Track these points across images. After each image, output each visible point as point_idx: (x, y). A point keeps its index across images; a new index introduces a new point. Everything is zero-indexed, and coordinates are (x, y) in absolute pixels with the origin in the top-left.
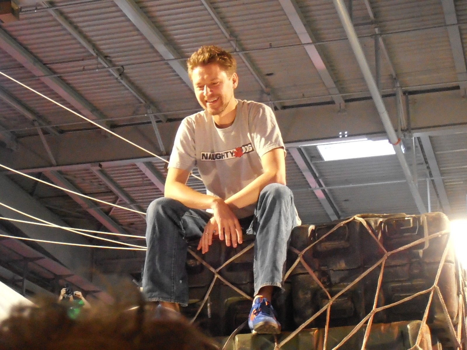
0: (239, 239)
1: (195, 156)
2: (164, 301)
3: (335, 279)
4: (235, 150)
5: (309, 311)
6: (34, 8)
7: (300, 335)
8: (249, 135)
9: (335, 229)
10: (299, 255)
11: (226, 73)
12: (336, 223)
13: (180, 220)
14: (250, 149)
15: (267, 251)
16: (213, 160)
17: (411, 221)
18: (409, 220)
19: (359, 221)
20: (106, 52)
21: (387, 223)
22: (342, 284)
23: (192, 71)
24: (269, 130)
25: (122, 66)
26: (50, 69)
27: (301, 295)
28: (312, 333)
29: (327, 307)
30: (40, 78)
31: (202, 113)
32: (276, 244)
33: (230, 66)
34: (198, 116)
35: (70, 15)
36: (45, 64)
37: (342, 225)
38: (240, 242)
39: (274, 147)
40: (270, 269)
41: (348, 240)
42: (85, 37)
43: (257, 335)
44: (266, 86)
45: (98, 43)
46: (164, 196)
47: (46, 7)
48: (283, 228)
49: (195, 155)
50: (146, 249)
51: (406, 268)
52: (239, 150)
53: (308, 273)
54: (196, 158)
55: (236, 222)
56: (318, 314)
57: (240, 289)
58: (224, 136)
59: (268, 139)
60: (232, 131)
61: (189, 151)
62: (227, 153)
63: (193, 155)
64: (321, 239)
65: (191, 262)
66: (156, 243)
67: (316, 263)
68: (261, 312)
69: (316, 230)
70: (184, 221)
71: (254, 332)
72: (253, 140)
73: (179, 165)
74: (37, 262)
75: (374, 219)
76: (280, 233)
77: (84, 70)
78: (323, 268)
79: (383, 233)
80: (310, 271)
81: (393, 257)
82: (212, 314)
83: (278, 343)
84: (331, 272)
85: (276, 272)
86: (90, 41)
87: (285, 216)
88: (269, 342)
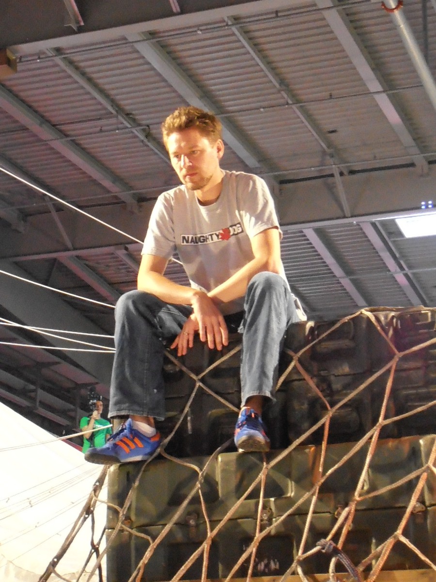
0: (224, 340)
1: (174, 240)
2: (135, 415)
3: (337, 386)
4: (221, 232)
5: (306, 425)
6: (37, 57)
7: (293, 453)
8: (237, 212)
9: (338, 325)
10: (294, 358)
11: (208, 139)
12: (339, 319)
13: (155, 317)
14: (239, 230)
15: (254, 353)
16: (196, 244)
17: (430, 314)
18: (426, 314)
19: (366, 315)
20: (127, 108)
21: (399, 317)
22: (345, 392)
23: (168, 138)
24: (260, 207)
25: (148, 126)
26: (61, 131)
27: (296, 405)
28: (307, 450)
29: (325, 420)
30: (48, 142)
31: (182, 187)
32: (265, 345)
33: (213, 131)
34: (177, 191)
35: (82, 64)
36: (54, 126)
37: (347, 321)
38: (225, 343)
39: (266, 227)
40: (257, 375)
41: (353, 339)
42: (102, 91)
43: (244, 454)
44: (328, 147)
45: (118, 97)
46: (136, 289)
47: (51, 55)
48: (274, 325)
49: (174, 238)
50: (114, 351)
51: (421, 373)
52: (226, 231)
53: (304, 379)
54: (174, 242)
55: (221, 319)
56: (315, 428)
57: (226, 399)
58: (208, 214)
59: (259, 217)
60: (217, 209)
61: (166, 232)
62: (211, 235)
63: (171, 238)
64: (321, 338)
65: (169, 368)
66: (126, 344)
67: (315, 366)
68: (246, 425)
69: (316, 327)
70: (160, 318)
71: (241, 450)
72: (242, 220)
73: (154, 251)
74: (52, 368)
75: (384, 313)
76: (270, 332)
77: (101, 131)
78: (323, 373)
79: (396, 330)
80: (306, 376)
81: (405, 359)
82: (193, 429)
83: (268, 463)
84: (332, 378)
85: (264, 378)
86: (107, 96)
87: (276, 310)
88: (258, 462)
